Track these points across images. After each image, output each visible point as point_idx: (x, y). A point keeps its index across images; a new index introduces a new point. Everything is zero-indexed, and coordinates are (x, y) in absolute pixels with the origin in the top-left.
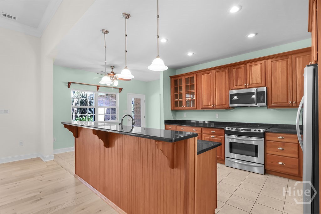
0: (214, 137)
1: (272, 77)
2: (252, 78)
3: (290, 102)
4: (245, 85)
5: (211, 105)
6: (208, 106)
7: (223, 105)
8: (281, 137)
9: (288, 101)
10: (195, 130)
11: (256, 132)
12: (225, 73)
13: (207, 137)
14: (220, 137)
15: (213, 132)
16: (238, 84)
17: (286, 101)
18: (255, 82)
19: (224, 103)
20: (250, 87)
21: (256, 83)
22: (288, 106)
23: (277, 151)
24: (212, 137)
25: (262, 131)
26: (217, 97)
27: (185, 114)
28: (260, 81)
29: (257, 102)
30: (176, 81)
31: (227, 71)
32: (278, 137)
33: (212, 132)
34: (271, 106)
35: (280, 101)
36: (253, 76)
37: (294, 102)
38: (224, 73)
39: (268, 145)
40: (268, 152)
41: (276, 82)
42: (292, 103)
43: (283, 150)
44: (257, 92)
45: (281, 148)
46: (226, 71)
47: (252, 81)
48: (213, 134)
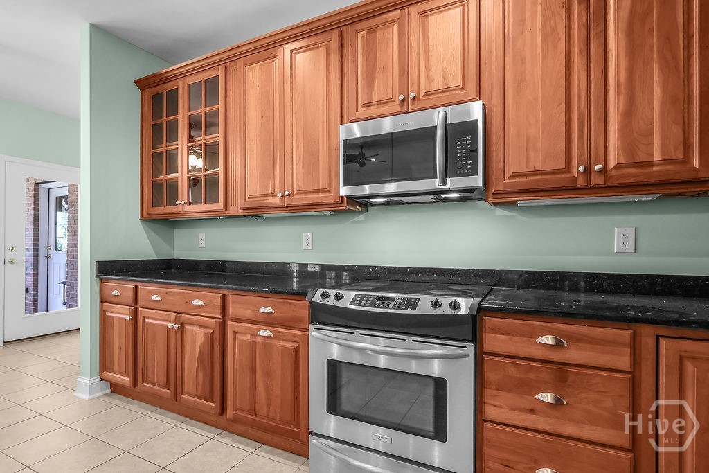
0: (269, 337)
1: (508, 60)
2: (428, 69)
3: (581, 168)
4: (401, 97)
5: (274, 195)
6: (266, 196)
7: (318, 191)
8: (548, 340)
9: (569, 161)
10: (200, 303)
11: (438, 312)
12: (329, 54)
13: (245, 334)
14: (294, 335)
15: (268, 310)
16: (375, 98)
17: (562, 166)
18: (438, 85)
19: (322, 185)
20: (419, 105)
21: (444, 90)
22: (571, 189)
23: (532, 411)
24: (261, 333)
25: (465, 305)
26: (298, 156)
27: (200, 235)
28: (456, 81)
29: (447, 173)
30: (157, 98)
31: (335, 43)
32: (538, 340)
33: (262, 310)
34: (500, 189)
35: (539, 166)
36: (432, 61)
37: (597, 167)
38: (322, 52)
39: (490, 375)
40: (491, 412)
41: (521, 82)
42: (587, 171)
43: (558, 403)
44: (447, 127)
45: (548, 397)
46: (329, 45)
47: (429, 80)
48: (267, 321)
